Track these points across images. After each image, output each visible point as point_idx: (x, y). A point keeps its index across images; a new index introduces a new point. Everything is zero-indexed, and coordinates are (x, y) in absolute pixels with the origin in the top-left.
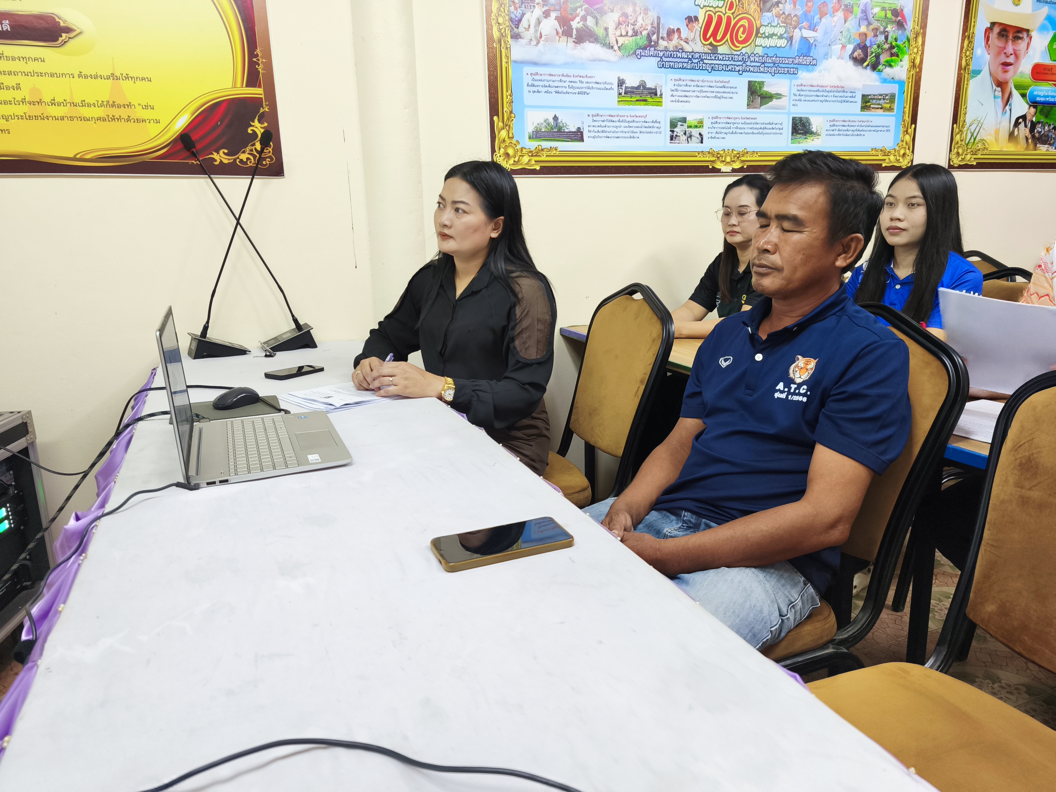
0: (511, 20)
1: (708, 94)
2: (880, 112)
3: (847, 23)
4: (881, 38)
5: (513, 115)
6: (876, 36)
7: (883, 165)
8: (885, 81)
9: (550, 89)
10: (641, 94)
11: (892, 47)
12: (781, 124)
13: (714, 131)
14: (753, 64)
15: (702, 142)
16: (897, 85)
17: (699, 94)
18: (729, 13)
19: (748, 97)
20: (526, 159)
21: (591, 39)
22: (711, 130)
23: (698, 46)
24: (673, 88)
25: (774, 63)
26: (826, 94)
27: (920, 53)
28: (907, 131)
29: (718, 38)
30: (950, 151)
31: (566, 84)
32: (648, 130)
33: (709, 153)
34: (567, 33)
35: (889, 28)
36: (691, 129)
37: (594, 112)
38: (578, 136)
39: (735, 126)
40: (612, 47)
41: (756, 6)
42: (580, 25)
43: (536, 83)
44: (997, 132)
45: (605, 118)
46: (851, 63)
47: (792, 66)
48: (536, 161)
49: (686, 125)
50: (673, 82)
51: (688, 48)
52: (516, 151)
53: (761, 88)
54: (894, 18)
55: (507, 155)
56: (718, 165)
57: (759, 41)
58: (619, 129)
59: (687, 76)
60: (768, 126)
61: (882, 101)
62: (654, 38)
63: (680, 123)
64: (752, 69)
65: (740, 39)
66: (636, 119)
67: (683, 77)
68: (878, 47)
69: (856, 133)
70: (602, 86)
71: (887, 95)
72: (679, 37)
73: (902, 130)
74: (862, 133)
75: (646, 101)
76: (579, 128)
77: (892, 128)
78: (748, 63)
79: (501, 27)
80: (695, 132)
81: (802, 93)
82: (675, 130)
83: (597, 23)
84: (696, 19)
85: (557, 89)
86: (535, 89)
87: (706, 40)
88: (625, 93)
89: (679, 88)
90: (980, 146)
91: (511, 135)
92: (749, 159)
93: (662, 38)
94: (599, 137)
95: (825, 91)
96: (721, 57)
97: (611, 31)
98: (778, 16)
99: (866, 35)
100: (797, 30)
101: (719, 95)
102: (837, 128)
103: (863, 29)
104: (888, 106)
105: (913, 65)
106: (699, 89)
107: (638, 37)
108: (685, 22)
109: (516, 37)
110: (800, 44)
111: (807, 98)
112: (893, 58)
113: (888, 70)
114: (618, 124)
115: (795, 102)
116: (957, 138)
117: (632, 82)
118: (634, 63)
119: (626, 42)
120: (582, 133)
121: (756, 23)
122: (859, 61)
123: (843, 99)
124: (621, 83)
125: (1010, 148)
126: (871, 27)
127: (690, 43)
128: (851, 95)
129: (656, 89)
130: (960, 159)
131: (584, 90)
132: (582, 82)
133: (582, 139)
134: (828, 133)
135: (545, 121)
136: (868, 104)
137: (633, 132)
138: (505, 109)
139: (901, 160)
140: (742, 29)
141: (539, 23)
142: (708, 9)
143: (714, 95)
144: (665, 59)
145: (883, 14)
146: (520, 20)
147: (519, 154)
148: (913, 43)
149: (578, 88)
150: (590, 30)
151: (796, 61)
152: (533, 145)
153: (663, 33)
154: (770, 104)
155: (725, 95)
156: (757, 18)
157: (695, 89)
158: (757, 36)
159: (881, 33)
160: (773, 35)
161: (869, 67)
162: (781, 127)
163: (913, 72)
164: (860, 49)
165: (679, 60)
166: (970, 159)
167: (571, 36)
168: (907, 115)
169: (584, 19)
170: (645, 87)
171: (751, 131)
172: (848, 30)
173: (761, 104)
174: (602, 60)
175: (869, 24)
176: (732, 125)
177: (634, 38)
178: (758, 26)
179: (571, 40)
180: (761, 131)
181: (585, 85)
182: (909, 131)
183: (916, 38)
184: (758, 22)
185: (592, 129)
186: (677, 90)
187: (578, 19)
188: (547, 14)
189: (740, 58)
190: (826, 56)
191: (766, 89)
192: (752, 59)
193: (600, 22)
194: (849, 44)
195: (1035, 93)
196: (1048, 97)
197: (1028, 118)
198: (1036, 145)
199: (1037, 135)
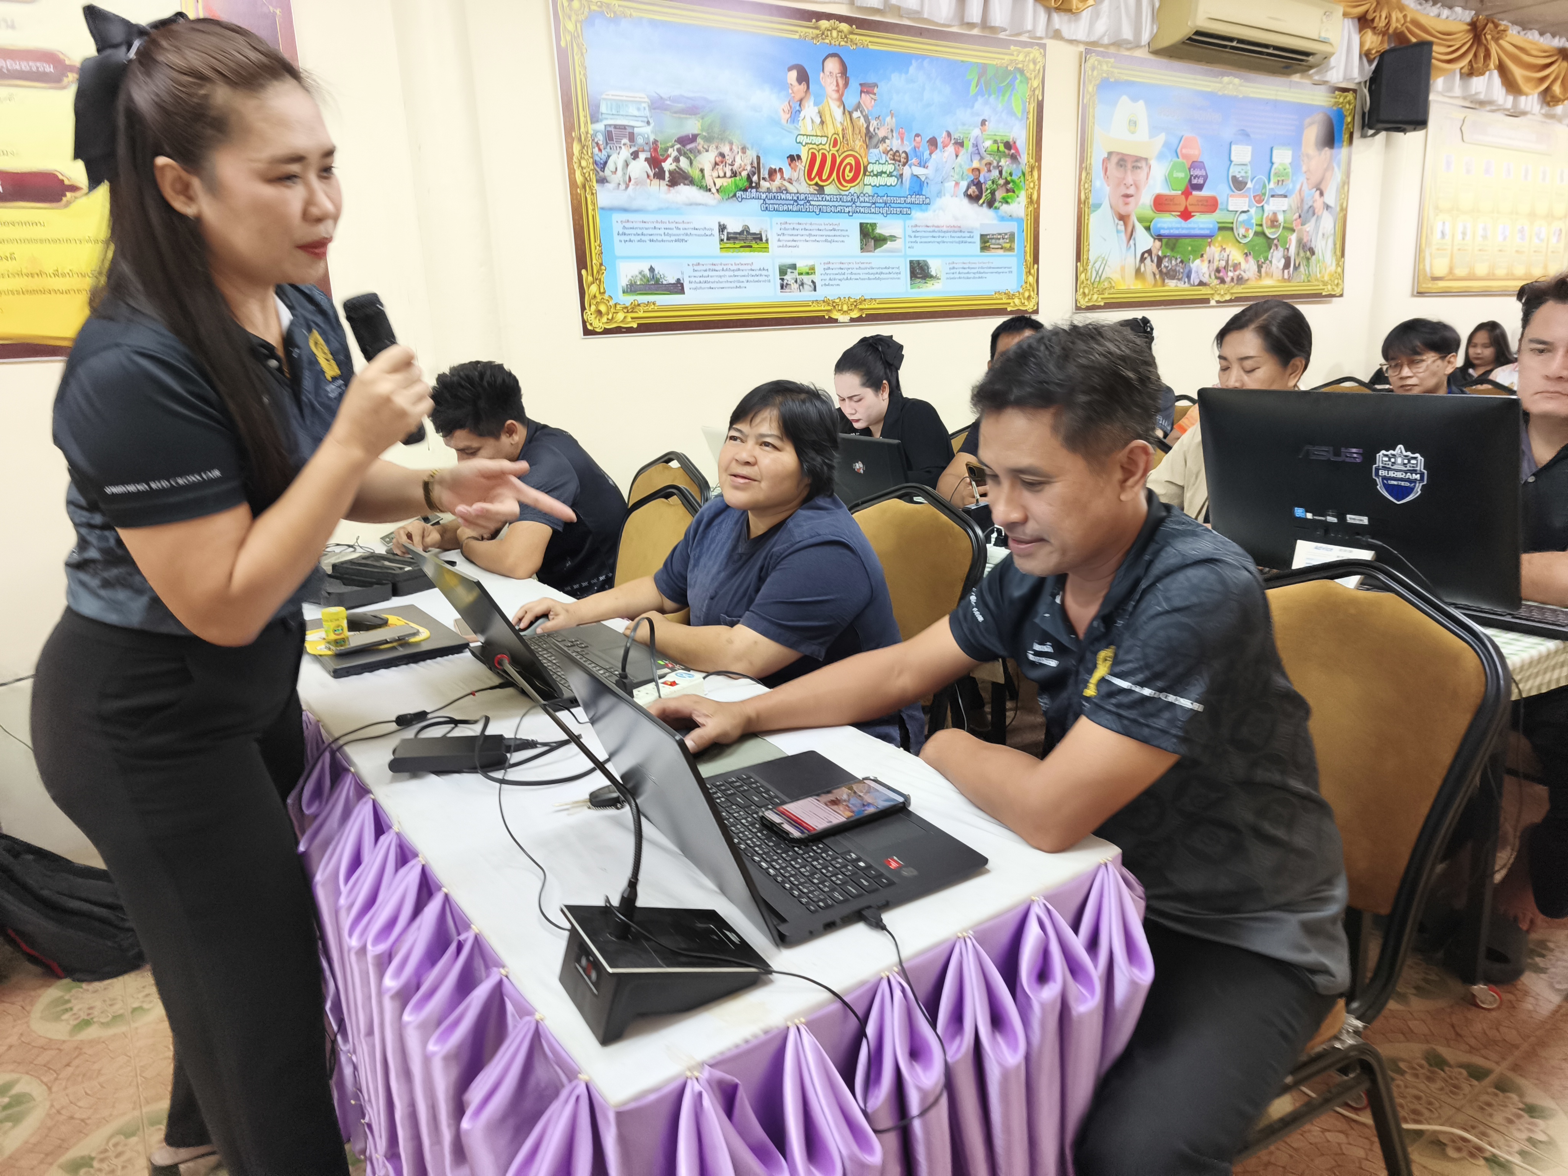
0: (596, 163)
1: (818, 238)
2: (1001, 252)
3: (959, 158)
4: (995, 173)
5: (603, 268)
6: (989, 171)
7: (1009, 309)
8: (1002, 219)
9: (643, 238)
10: (745, 240)
11: (1007, 183)
12: (898, 268)
13: (828, 277)
14: (863, 205)
15: (815, 290)
16: (1015, 224)
17: (808, 238)
18: (834, 151)
19: (861, 240)
20: (620, 316)
21: (686, 182)
22: (824, 277)
23: (803, 187)
24: (780, 232)
25: (886, 204)
26: (942, 234)
27: (1037, 187)
28: (1030, 272)
29: (824, 177)
30: (1076, 291)
31: (662, 232)
32: (756, 279)
33: (824, 301)
34: (660, 175)
35: (1003, 162)
36: (802, 277)
37: (695, 261)
38: (678, 288)
39: (850, 271)
40: (710, 190)
41: (861, 143)
42: (673, 167)
43: (627, 232)
44: (1123, 269)
45: (708, 267)
46: (966, 201)
47: (905, 205)
48: (632, 318)
49: (796, 272)
50: (779, 226)
51: (792, 189)
52: (609, 308)
53: (873, 230)
54: (1007, 151)
55: (599, 313)
56: (835, 315)
57: (867, 180)
58: (723, 279)
59: (793, 220)
60: (884, 271)
61: (1001, 241)
62: (755, 178)
63: (789, 270)
64: (862, 210)
65: (847, 178)
66: (741, 267)
67: (789, 220)
68: (993, 182)
69: (977, 275)
70: (702, 232)
71: (1006, 234)
72: (782, 177)
73: (1024, 270)
74: (984, 275)
75: (751, 247)
76: (678, 280)
77: (1014, 269)
78: (858, 204)
79: (585, 171)
80: (807, 279)
81: (917, 234)
82: (785, 277)
83: (691, 163)
84: (799, 157)
85: (651, 238)
86: (627, 238)
87: (811, 179)
88: (728, 239)
89: (785, 232)
90: (1106, 284)
91: (602, 290)
92: (867, 307)
93: (764, 179)
94: (701, 288)
95: (942, 231)
96: (828, 198)
97: (707, 173)
98: (886, 152)
99: (978, 170)
100: (907, 167)
101: (829, 239)
102: (958, 271)
103: (976, 164)
104: (1008, 245)
105: (1031, 201)
106: (807, 232)
107: (738, 178)
108: (787, 162)
109: (602, 181)
110: (911, 183)
111: (923, 240)
112: (1010, 194)
113: (1005, 207)
114: (722, 273)
115: (910, 245)
116: (1082, 277)
117: (734, 227)
118: (734, 205)
119: (725, 184)
120: (682, 285)
121: (863, 161)
122: (974, 199)
123: (961, 239)
124: (722, 228)
125: (1138, 285)
126: (984, 162)
127: (794, 183)
128: (968, 235)
129: (761, 234)
130: (1086, 299)
131: (681, 237)
132: (678, 228)
133: (682, 291)
134: (948, 276)
135: (640, 273)
136: (988, 244)
137: (739, 282)
138: (594, 261)
139: (1026, 303)
140: (848, 168)
141: (627, 165)
142: (811, 146)
143: (824, 238)
144: (767, 201)
145: (995, 147)
146: (606, 163)
147: (613, 310)
148: (1028, 177)
149: (675, 235)
150: (684, 172)
151: (909, 200)
152: (628, 300)
153: (765, 173)
154: (885, 247)
155: (836, 239)
156: (863, 155)
157: (803, 232)
158: (865, 174)
159: (994, 167)
160: (882, 172)
161: (985, 205)
162: (897, 271)
163: (1031, 208)
164: (974, 185)
165: (784, 202)
166: (1097, 299)
167: (664, 179)
168: (1028, 254)
169: (677, 160)
170: (748, 233)
171: (867, 277)
172: (961, 166)
173: (876, 247)
174: (700, 204)
175: (982, 158)
176: (845, 271)
177: (733, 179)
178: (866, 164)
179: (664, 184)
180: (877, 276)
181: (682, 232)
182: (1032, 271)
183: (1031, 171)
184: (865, 160)
185: (693, 279)
186: (784, 234)
187: (670, 160)
188: (635, 155)
189: (849, 199)
190: (939, 194)
191: (878, 231)
192: (862, 199)
193: (694, 163)
194: (963, 179)
195: (1159, 225)
196: (1172, 228)
197: (1154, 252)
198: (1164, 280)
199: (1164, 270)
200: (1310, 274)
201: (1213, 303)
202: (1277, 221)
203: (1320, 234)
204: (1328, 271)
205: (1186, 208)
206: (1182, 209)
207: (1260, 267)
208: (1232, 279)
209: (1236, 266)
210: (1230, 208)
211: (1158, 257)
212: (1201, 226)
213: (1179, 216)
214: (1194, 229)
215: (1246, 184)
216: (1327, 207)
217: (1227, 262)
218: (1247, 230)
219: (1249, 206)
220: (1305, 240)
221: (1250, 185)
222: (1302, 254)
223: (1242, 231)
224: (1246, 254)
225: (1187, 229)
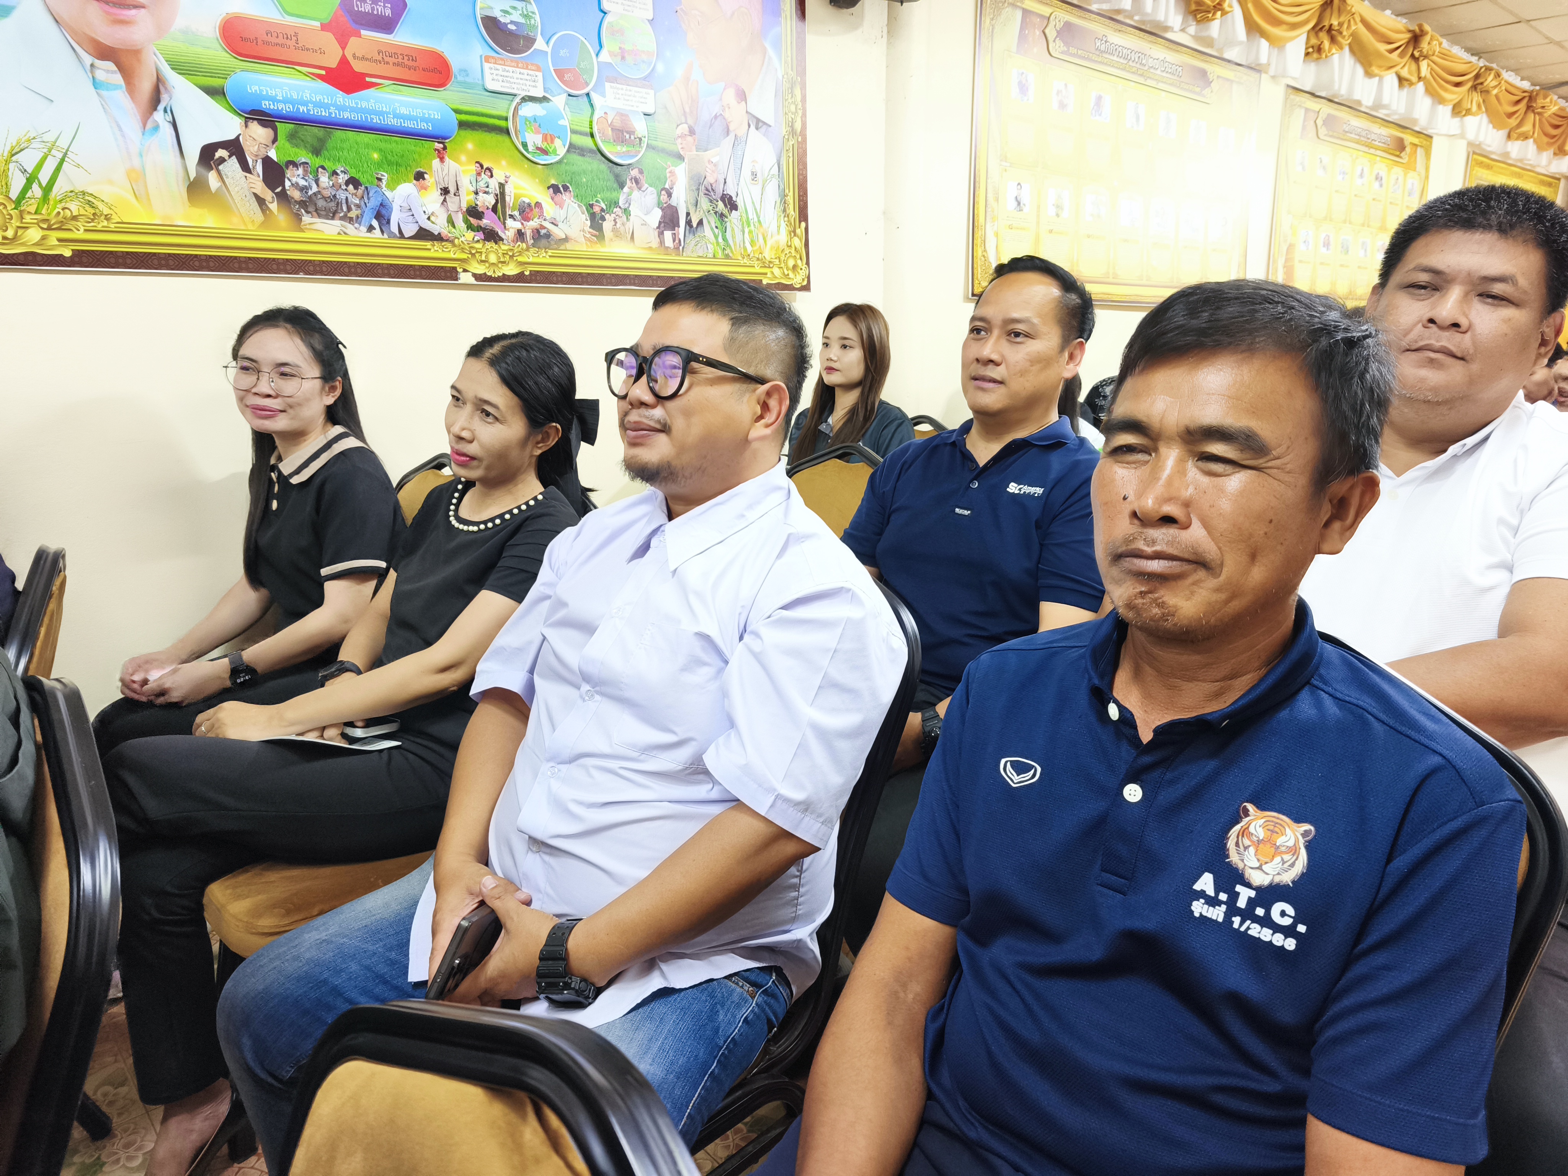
44: (134, 175)
90: (75, 207)
166: (40, 240)
195: (255, 89)
196: (305, 104)
197: (251, 150)
198: (298, 218)
199: (296, 195)
200: (728, 245)
201: (465, 278)
202: (631, 133)
203: (746, 173)
204: (770, 242)
205: (344, 61)
206: (333, 64)
207: (596, 221)
208: (520, 234)
209: (526, 211)
210: (491, 86)
211: (267, 161)
212: (404, 111)
213: (320, 77)
214: (380, 113)
215: (531, 41)
216: (759, 123)
217: (501, 197)
218: (549, 138)
219: (545, 89)
220: (710, 179)
221: (540, 44)
222: (704, 203)
223: (533, 139)
224: (555, 189)
225: (352, 110)
